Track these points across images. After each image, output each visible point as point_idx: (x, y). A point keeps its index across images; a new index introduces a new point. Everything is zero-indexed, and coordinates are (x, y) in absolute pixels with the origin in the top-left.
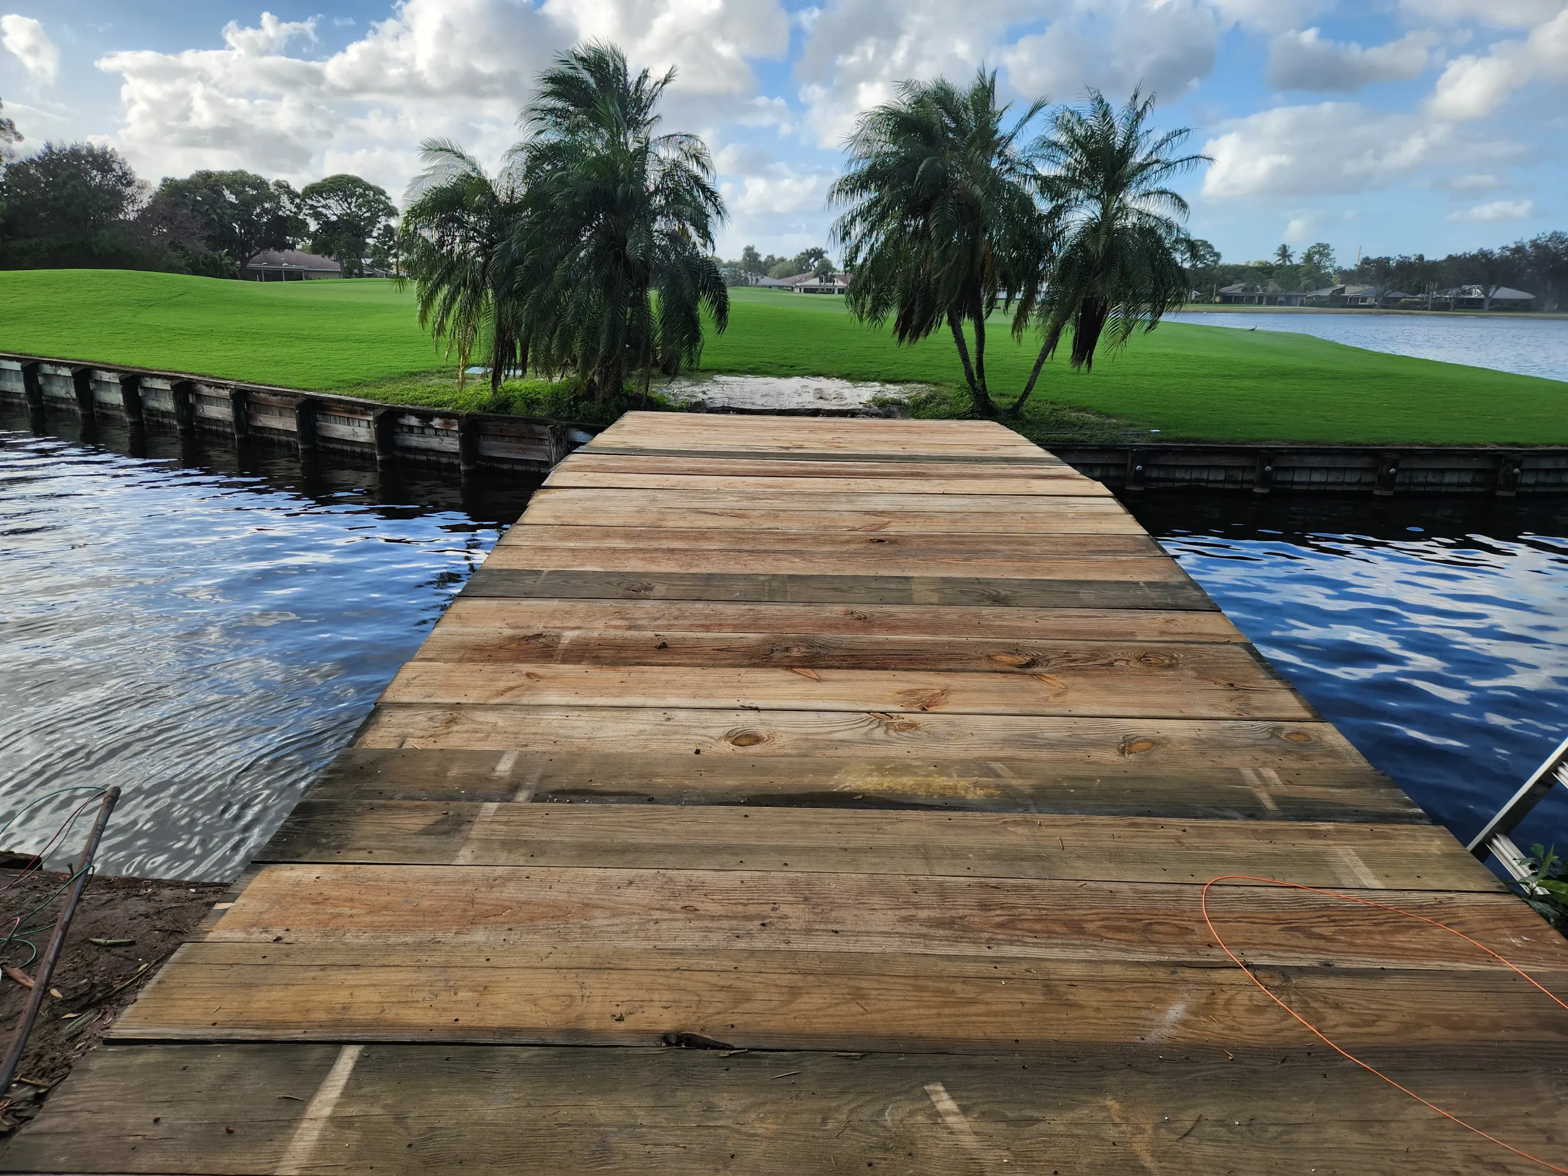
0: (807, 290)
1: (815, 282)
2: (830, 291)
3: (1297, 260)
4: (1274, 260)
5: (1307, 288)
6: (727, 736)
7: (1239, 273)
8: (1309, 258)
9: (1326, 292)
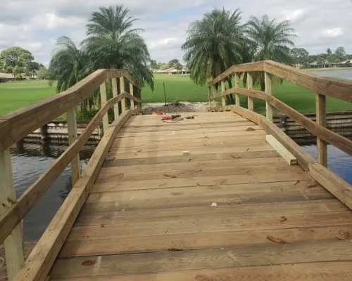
0: (173, 73)
1: (175, 71)
2: (180, 73)
3: (333, 52)
4: (326, 53)
5: (338, 62)
6: (171, 194)
7: (315, 58)
8: (337, 52)
9: (344, 62)
